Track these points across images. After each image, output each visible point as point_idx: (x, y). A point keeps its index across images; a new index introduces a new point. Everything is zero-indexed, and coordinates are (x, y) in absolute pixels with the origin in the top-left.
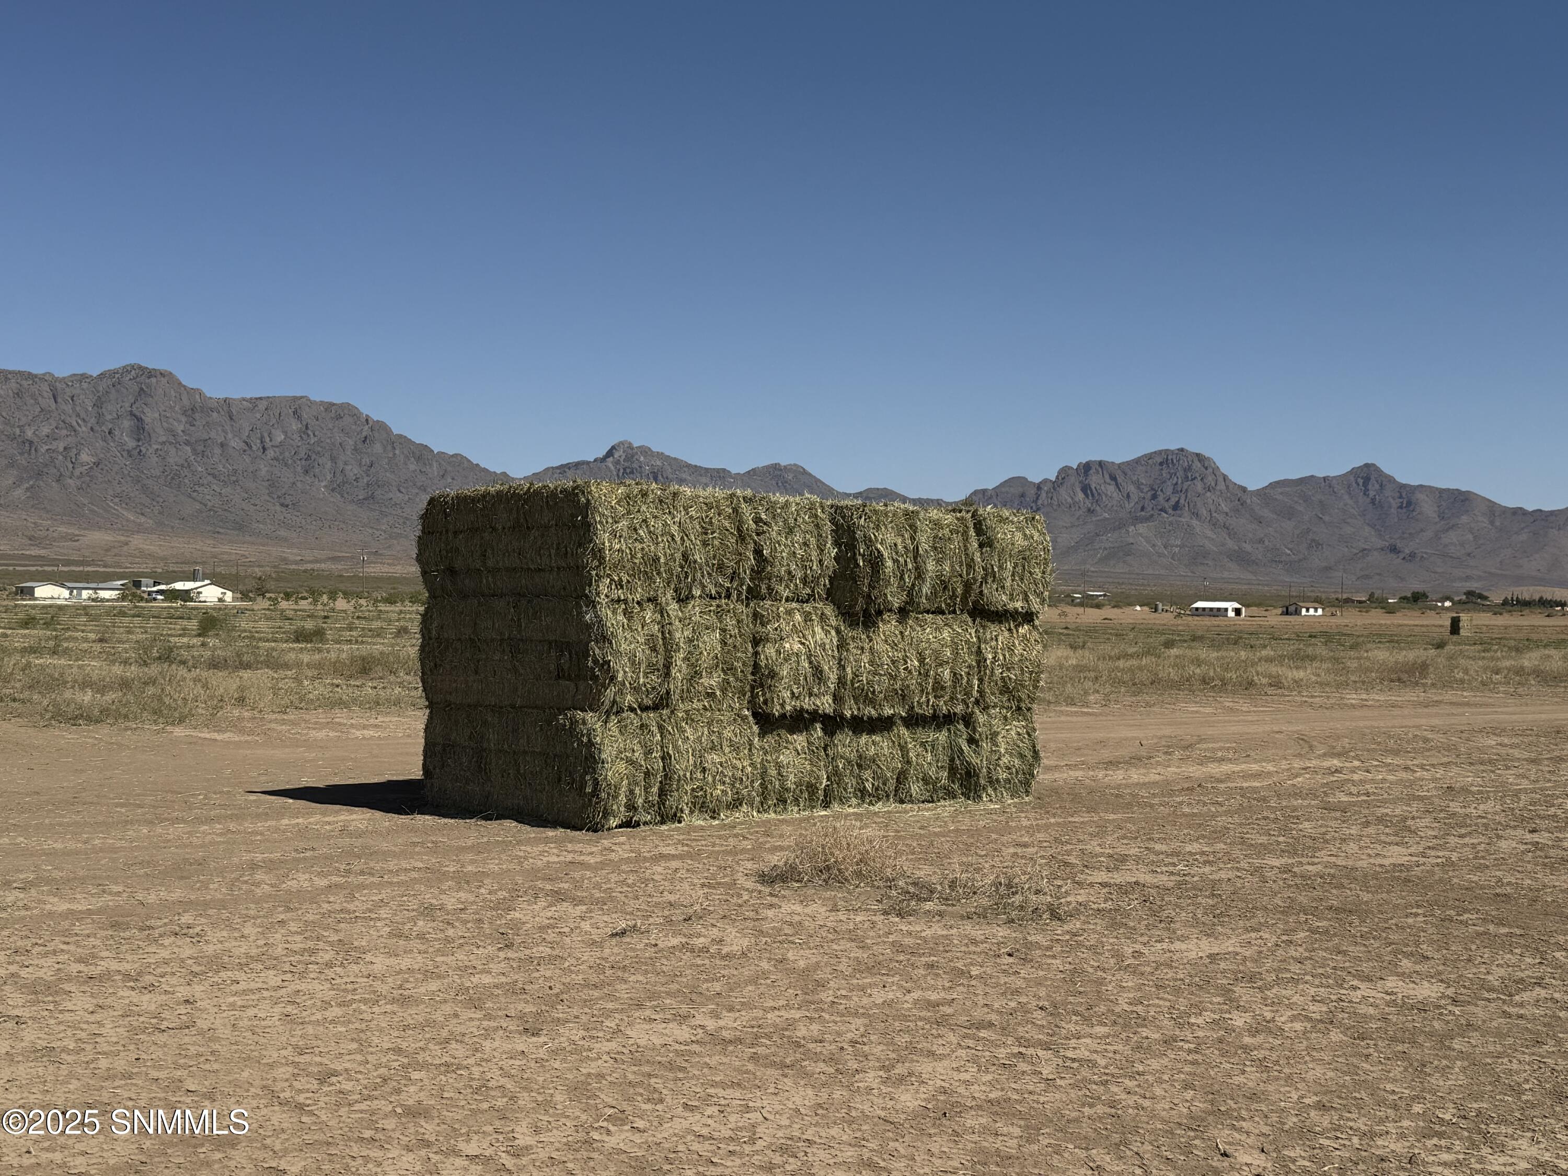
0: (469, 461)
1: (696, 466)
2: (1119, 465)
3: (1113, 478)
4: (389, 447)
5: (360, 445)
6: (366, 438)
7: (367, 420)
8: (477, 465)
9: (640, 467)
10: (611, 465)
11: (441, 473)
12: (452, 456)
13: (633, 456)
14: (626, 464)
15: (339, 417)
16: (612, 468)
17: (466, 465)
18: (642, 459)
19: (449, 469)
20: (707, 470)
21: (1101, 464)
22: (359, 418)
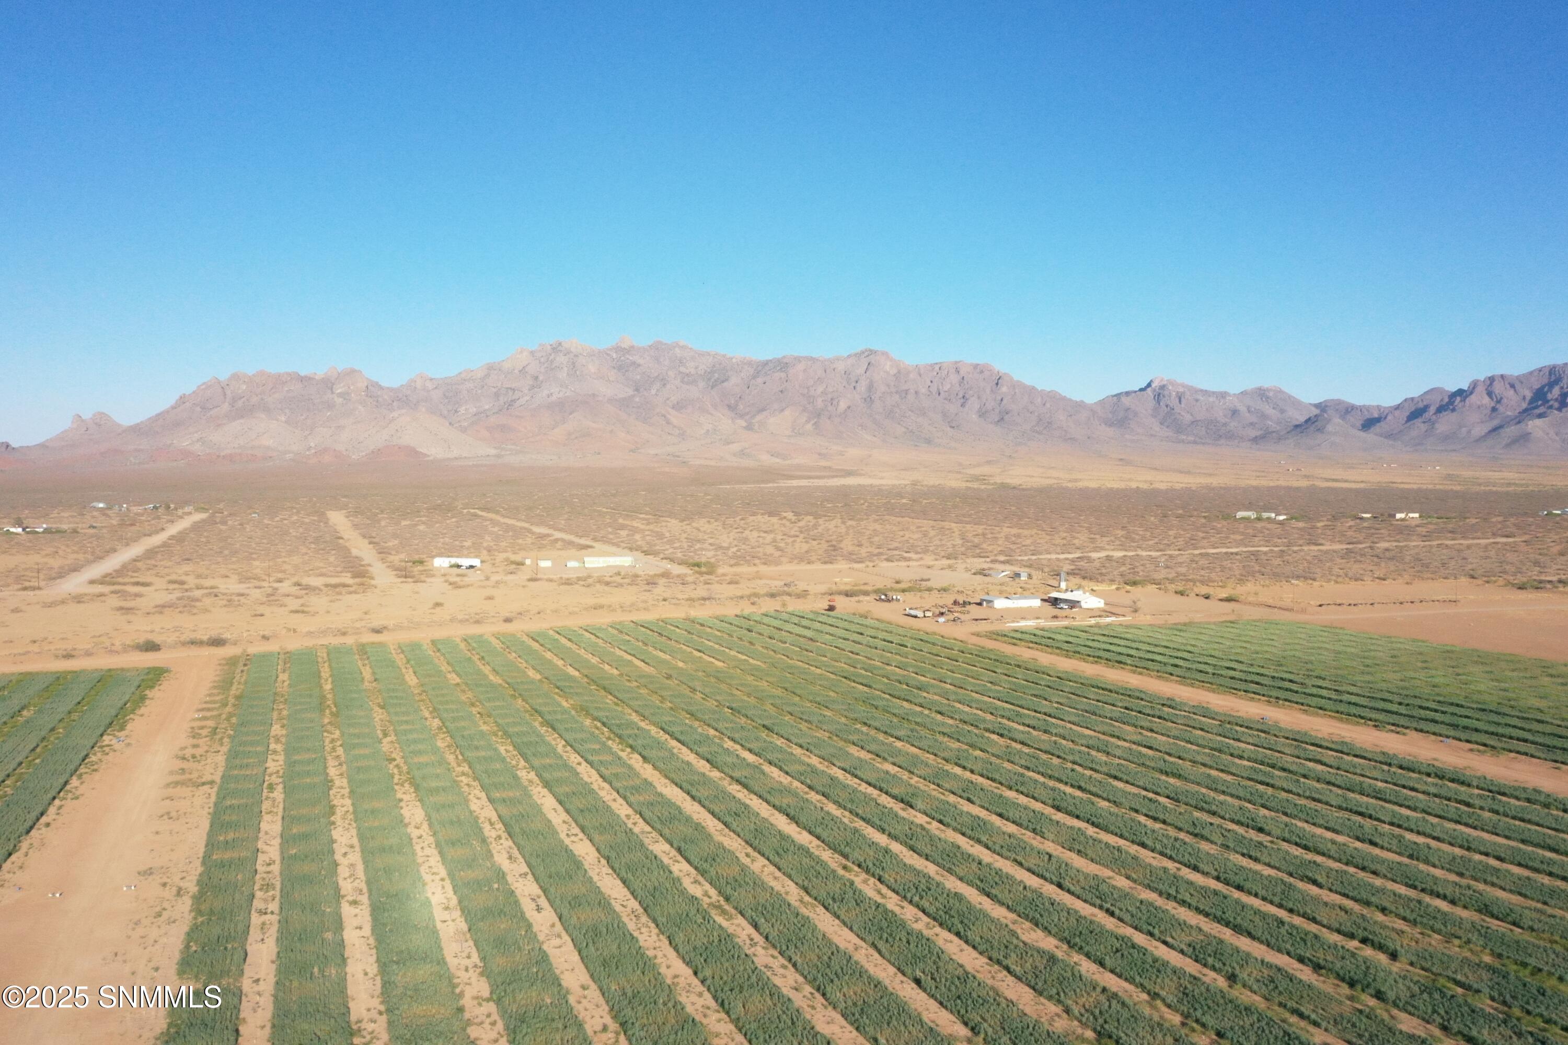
2: (1518, 377)
3: (1512, 386)
4: (1012, 389)
5: (994, 388)
6: (997, 383)
8: (1065, 397)
9: (1169, 393)
10: (1149, 393)
12: (1050, 393)
13: (1163, 387)
14: (1159, 392)
15: (982, 372)
16: (1151, 395)
18: (1170, 387)
21: (1502, 376)
22: (992, 372)
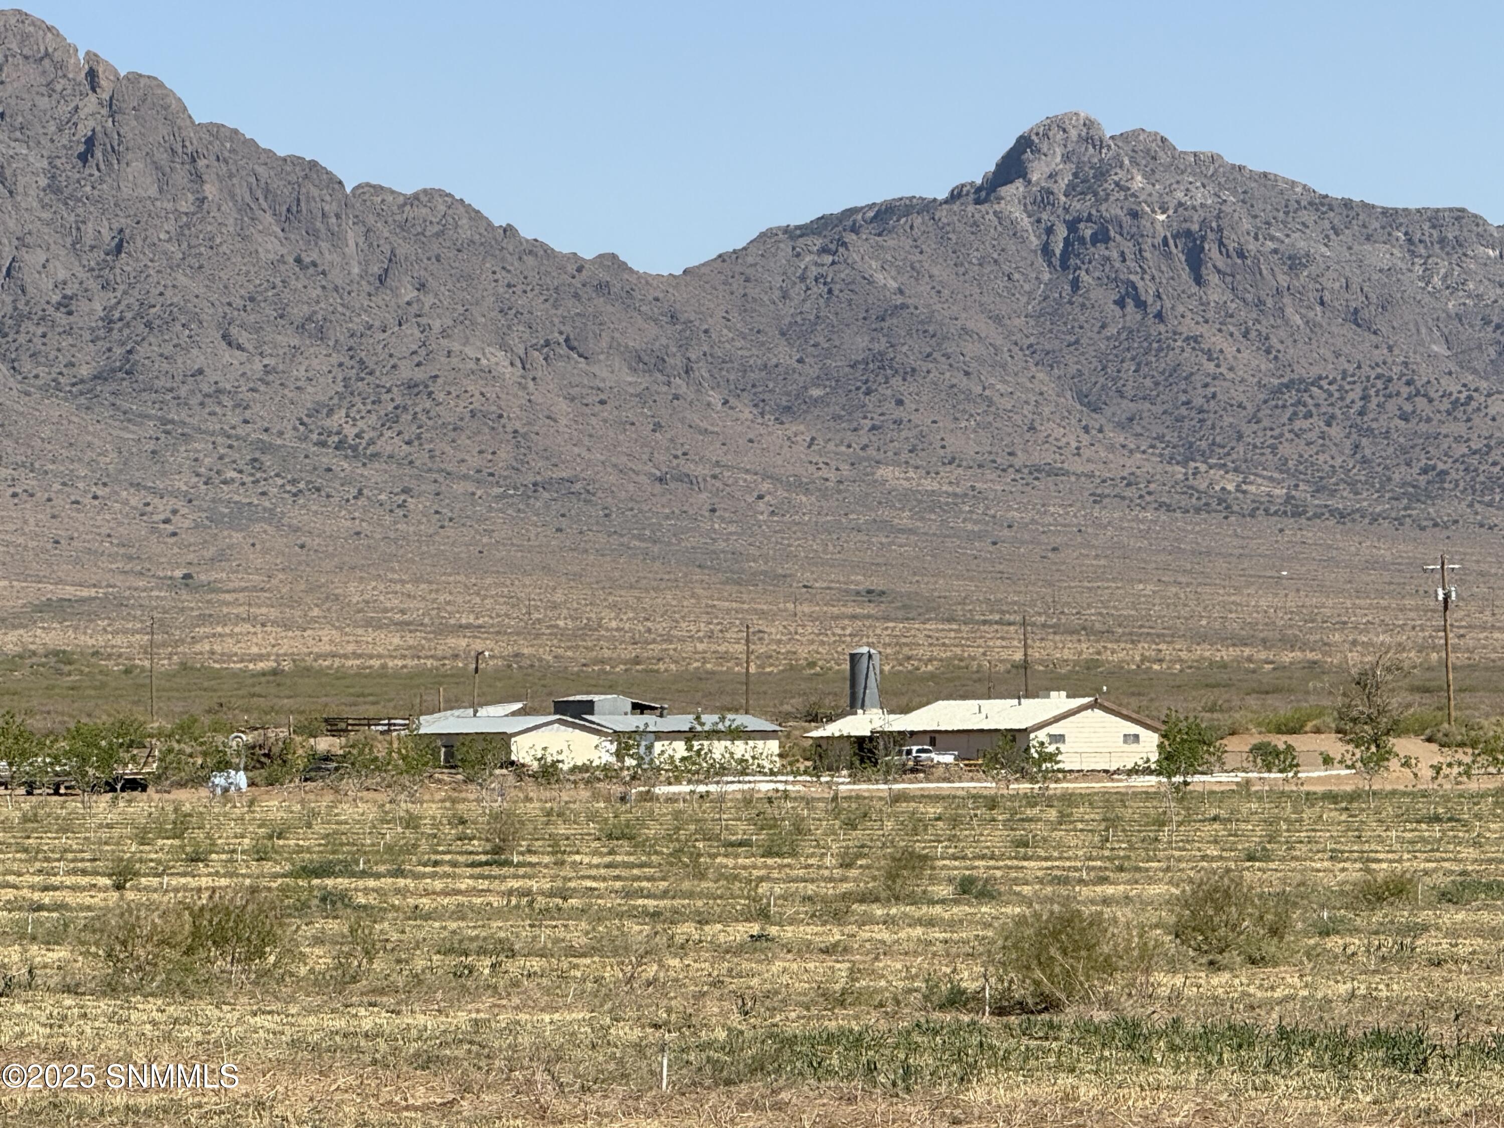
0: (476, 216)
1: (1347, 204)
4: (181, 176)
5: (69, 171)
6: (90, 142)
7: (92, 75)
8: (509, 231)
9: (1135, 215)
10: (1018, 213)
11: (376, 269)
12: (415, 199)
13: (1102, 174)
14: (1076, 205)
16: (1025, 222)
17: (465, 233)
18: (1139, 182)
19: (404, 249)
20: (1391, 216)
22: (60, 66)
